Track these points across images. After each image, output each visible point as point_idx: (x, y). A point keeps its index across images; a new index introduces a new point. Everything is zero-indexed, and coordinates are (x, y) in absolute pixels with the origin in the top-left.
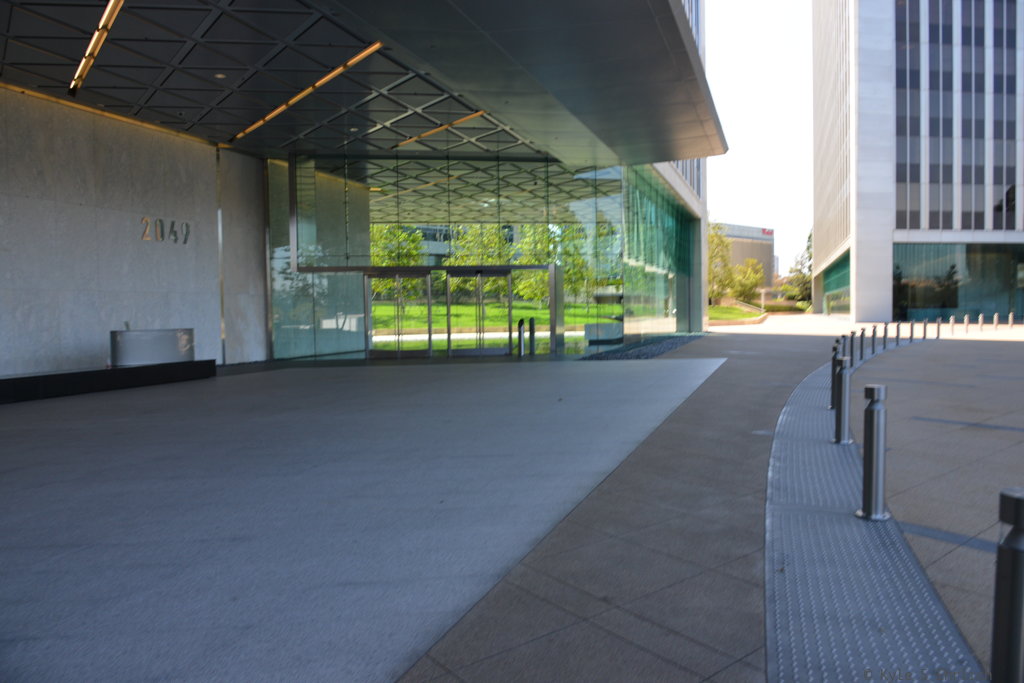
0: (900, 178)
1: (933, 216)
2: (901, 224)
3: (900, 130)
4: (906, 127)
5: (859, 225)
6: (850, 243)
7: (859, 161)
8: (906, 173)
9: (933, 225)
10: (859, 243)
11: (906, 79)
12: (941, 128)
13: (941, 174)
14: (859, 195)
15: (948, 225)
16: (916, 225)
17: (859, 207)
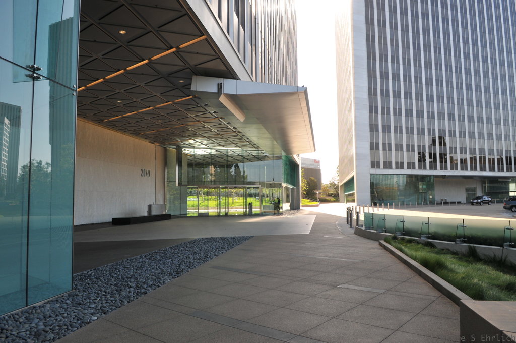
0: (372, 148)
1: (385, 163)
2: (373, 166)
3: (371, 130)
4: (373, 128)
5: (356, 166)
6: (354, 173)
7: (356, 141)
8: (374, 146)
9: (385, 167)
10: (357, 173)
11: (373, 110)
12: (386, 129)
13: (387, 147)
14: (356, 154)
15: (391, 167)
16: (378, 167)
17: (356, 160)
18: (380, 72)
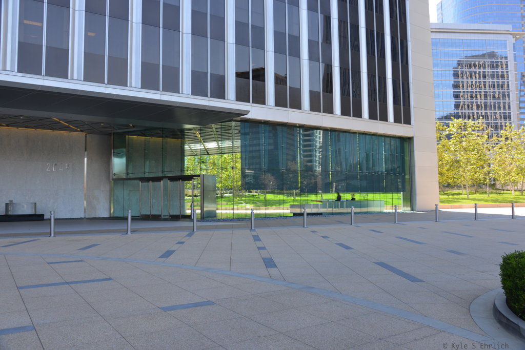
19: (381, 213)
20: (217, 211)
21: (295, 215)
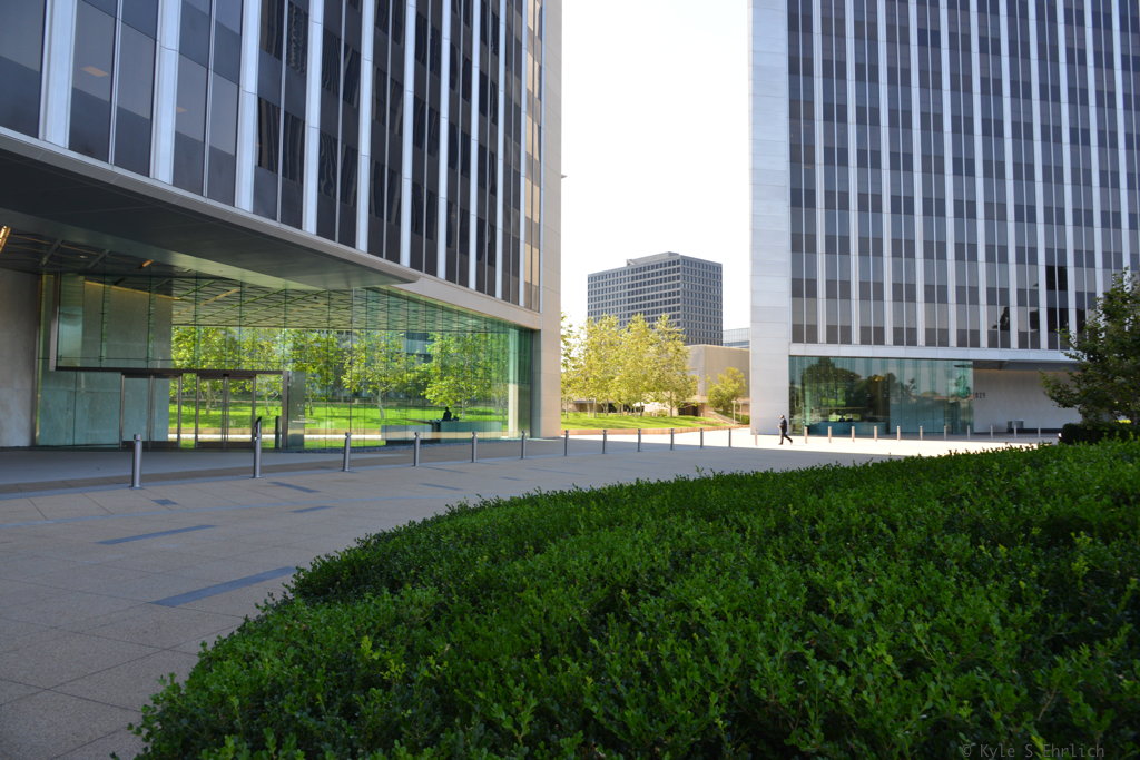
0: (796, 292)
1: (831, 329)
2: (797, 336)
3: (796, 247)
4: (801, 243)
5: (754, 338)
7: (753, 276)
8: (802, 288)
9: (831, 339)
10: (754, 355)
11: (801, 198)
12: (837, 245)
14: (754, 309)
15: (846, 340)
16: (812, 339)
17: (753, 320)
18: (824, 105)
19: (497, 441)
20: (306, 437)
21: (390, 443)
